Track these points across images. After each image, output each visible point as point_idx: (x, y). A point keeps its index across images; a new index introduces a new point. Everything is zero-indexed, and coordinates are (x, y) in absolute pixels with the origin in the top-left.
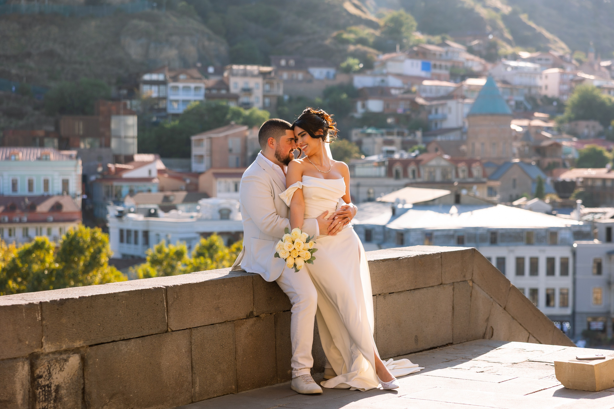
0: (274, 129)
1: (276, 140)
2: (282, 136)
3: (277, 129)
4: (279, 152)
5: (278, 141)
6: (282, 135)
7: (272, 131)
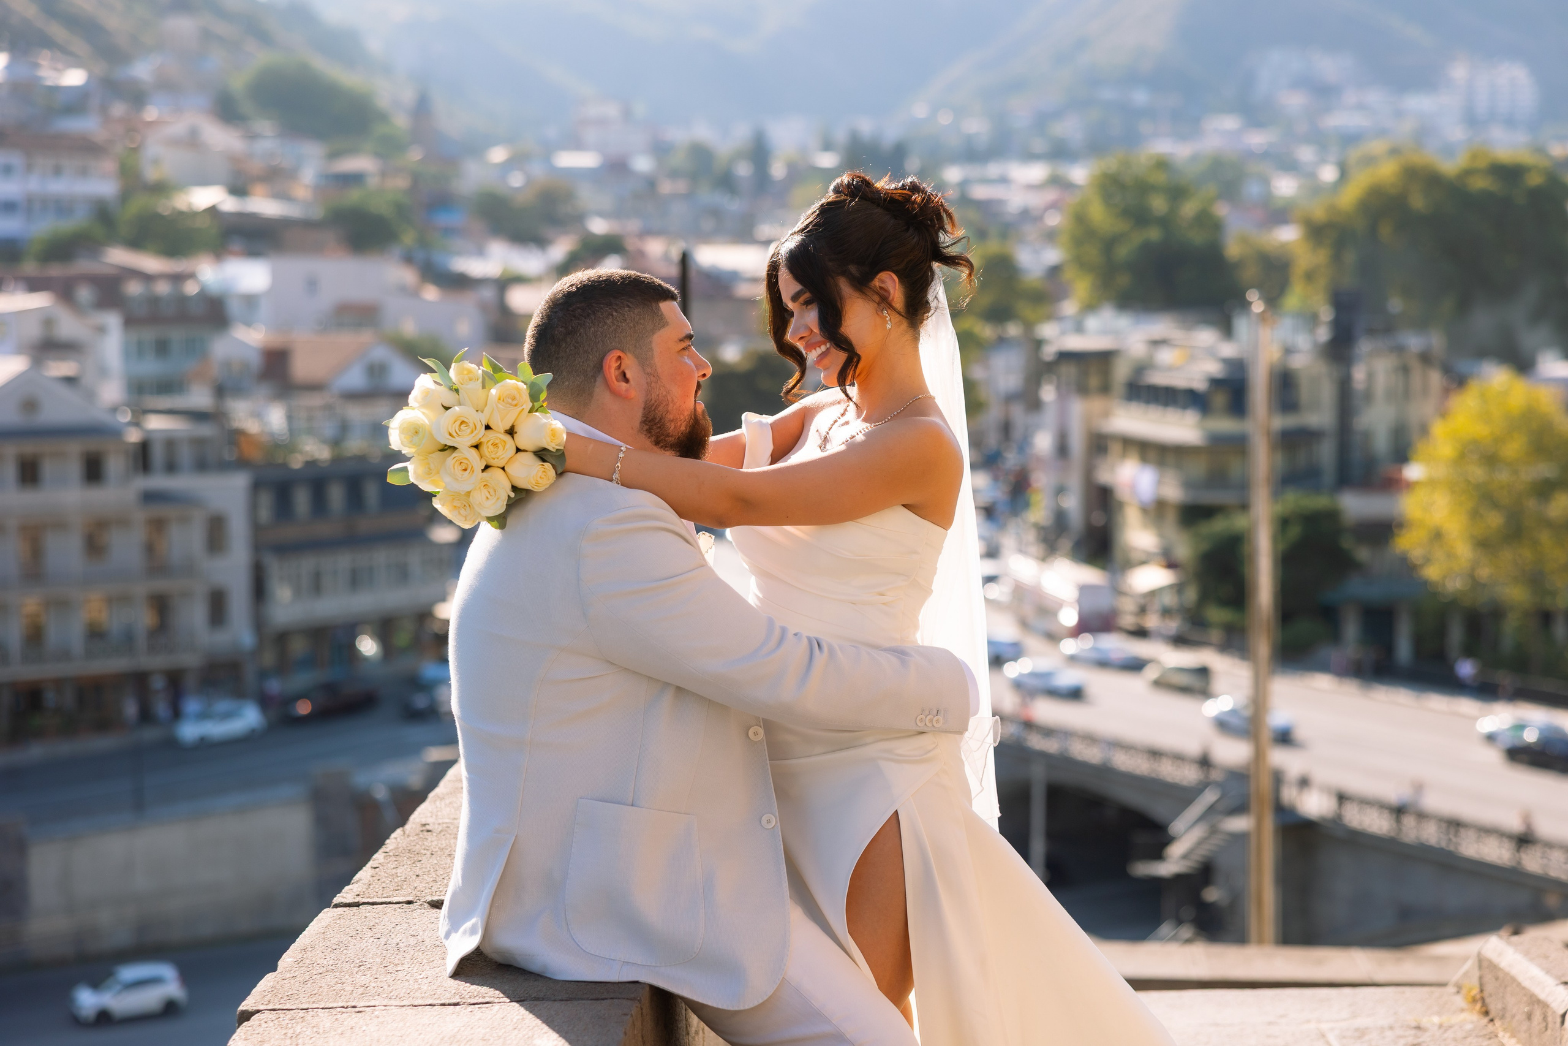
0: (615, 314)
1: (637, 357)
2: (653, 334)
3: (626, 309)
4: (660, 408)
5: (644, 361)
6: (653, 331)
7: (609, 321)
